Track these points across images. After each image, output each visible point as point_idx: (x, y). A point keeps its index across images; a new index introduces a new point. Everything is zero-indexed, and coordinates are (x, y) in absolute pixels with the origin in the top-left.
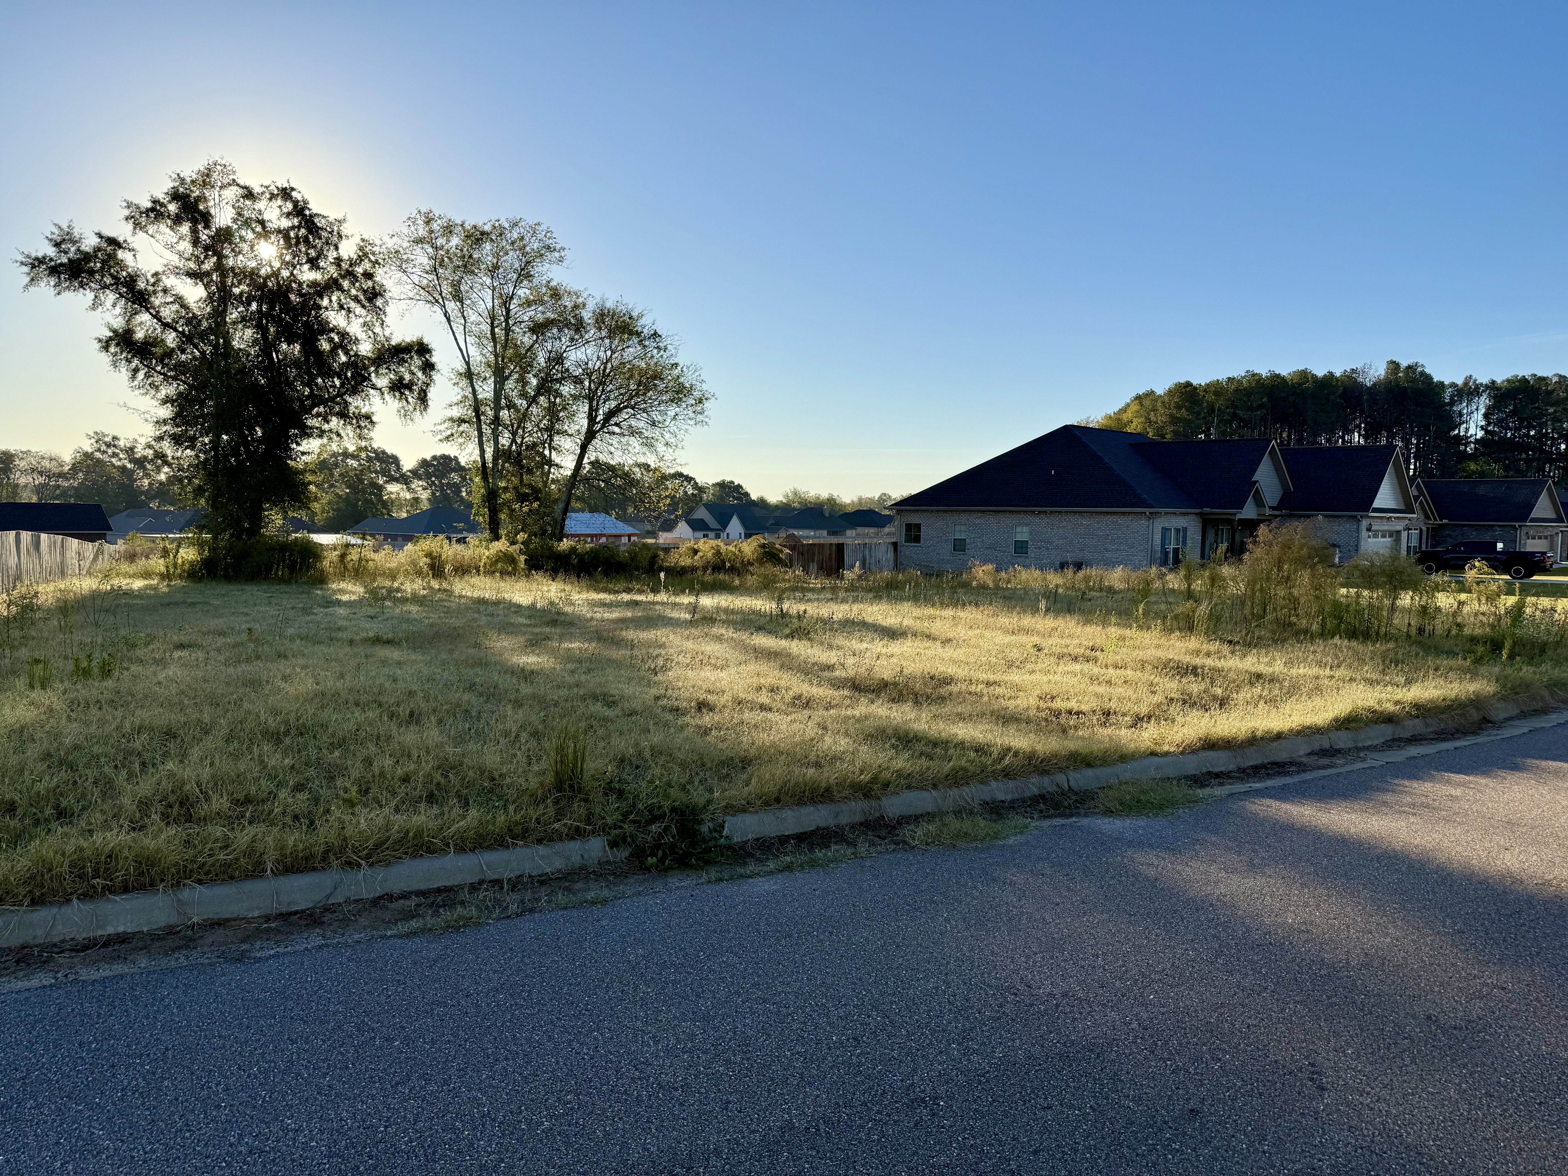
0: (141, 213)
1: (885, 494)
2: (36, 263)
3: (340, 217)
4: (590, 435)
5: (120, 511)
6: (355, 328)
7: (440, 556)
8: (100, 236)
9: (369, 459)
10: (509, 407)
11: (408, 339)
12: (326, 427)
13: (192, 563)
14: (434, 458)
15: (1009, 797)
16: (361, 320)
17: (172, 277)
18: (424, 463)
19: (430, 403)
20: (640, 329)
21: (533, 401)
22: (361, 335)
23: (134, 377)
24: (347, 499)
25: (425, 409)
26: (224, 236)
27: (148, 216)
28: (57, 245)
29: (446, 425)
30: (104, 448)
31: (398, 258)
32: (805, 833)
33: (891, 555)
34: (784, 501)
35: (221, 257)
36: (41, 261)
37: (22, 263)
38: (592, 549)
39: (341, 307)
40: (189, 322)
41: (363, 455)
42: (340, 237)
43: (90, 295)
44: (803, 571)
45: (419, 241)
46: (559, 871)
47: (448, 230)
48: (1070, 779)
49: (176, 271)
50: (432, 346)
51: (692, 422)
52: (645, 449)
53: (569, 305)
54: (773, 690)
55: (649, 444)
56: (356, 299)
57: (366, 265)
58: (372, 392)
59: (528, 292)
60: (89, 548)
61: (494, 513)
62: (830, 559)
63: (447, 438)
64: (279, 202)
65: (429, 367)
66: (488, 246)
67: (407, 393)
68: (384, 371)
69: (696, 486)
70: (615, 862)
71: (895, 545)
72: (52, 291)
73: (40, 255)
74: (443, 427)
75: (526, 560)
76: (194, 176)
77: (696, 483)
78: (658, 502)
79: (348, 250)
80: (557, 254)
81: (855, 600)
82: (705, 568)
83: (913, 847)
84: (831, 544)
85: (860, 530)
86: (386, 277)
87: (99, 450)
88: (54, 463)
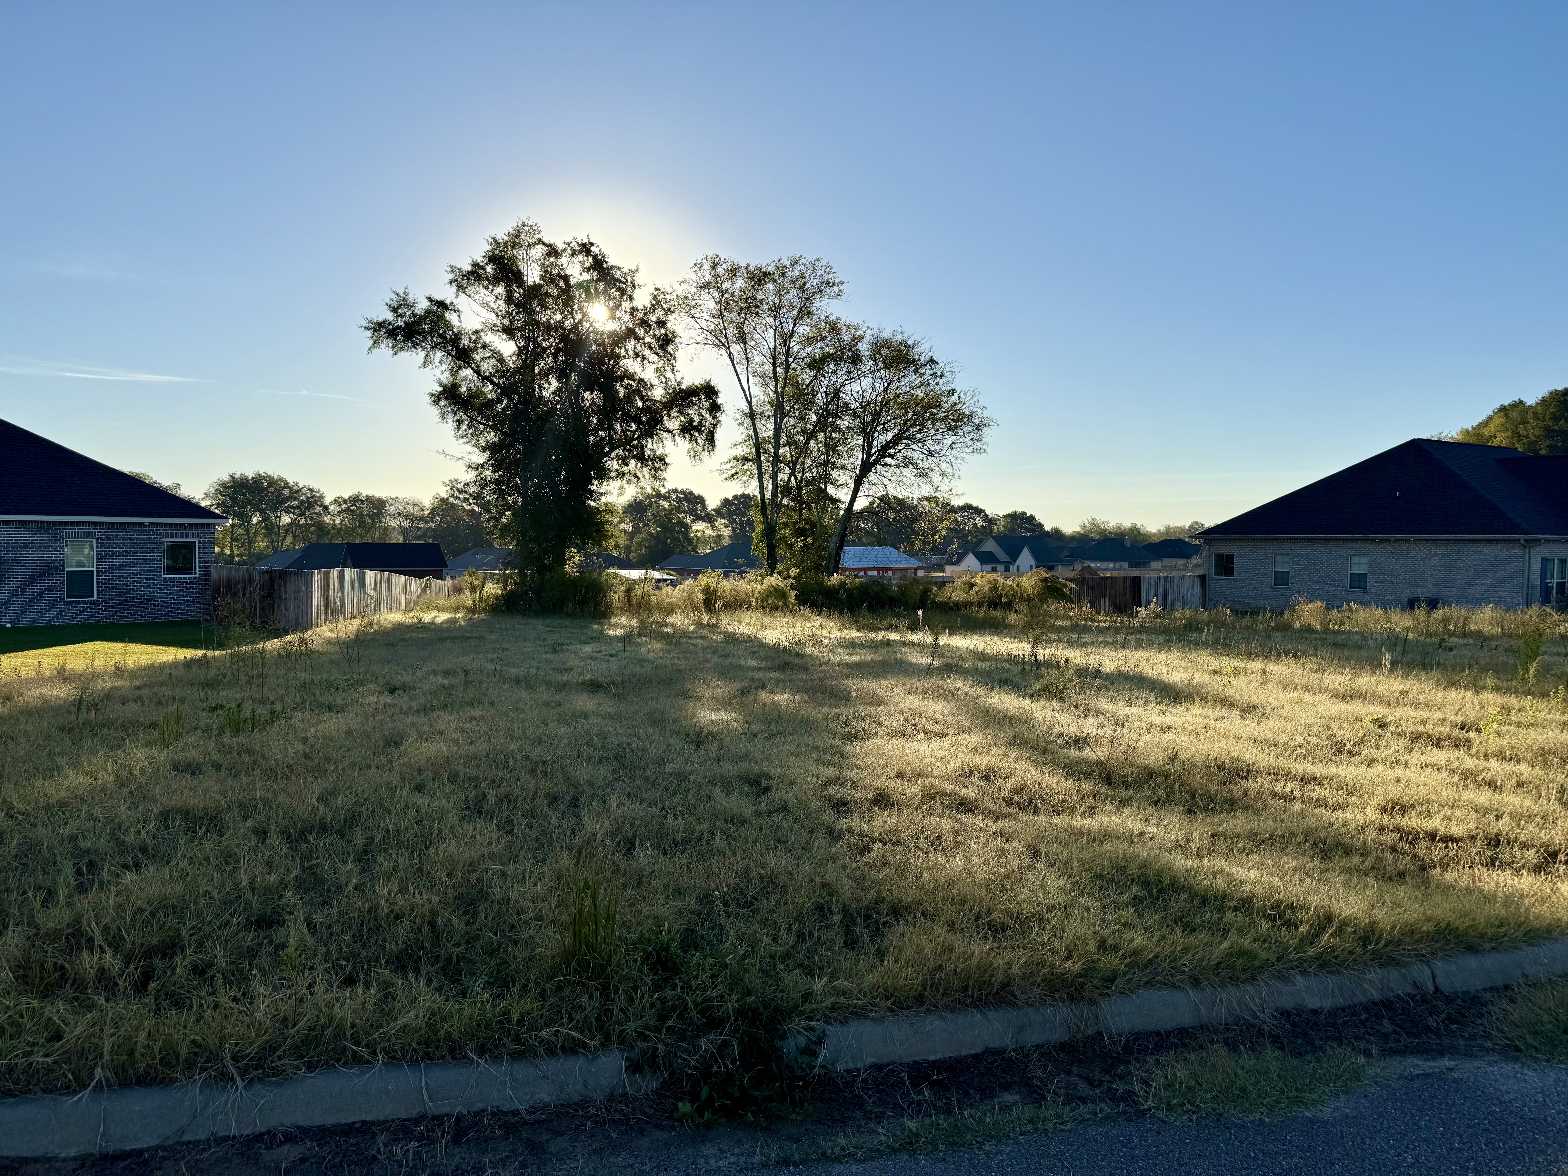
0: (463, 276)
1: (1197, 523)
2: (378, 327)
3: (633, 268)
4: (866, 467)
5: (468, 550)
6: (648, 374)
7: (717, 591)
8: (430, 299)
9: (679, 500)
10: (789, 444)
11: (697, 383)
12: (625, 469)
13: (497, 598)
14: (736, 497)
15: (1328, 1004)
16: (654, 366)
17: (489, 333)
18: (726, 502)
19: (717, 443)
20: (917, 358)
21: (811, 435)
22: (655, 381)
23: (458, 428)
24: (656, 538)
25: (713, 450)
26: (534, 292)
27: (468, 279)
28: (394, 310)
29: (731, 464)
30: (457, 494)
31: (688, 305)
32: (959, 1061)
33: (1197, 589)
34: (1082, 532)
35: (530, 312)
36: (381, 325)
37: (366, 328)
38: (861, 584)
39: (637, 355)
40: (503, 374)
41: (674, 496)
42: (634, 286)
43: (422, 354)
44: (1091, 607)
45: (705, 286)
46: (546, 1106)
47: (733, 273)
48: (1437, 973)
49: (492, 328)
50: (718, 387)
51: (968, 450)
52: (919, 480)
53: (848, 338)
54: (988, 776)
55: (923, 474)
56: (650, 347)
57: (659, 313)
58: (665, 434)
59: (808, 328)
60: (416, 584)
61: (772, 548)
62: (1125, 594)
63: (733, 476)
64: (580, 258)
65: (715, 408)
66: (770, 286)
67: (696, 434)
68: (676, 414)
69: (986, 518)
70: (636, 1099)
71: (1203, 578)
72: (390, 352)
73: (380, 320)
74: (728, 466)
75: (796, 595)
76: (507, 238)
77: (986, 515)
78: (933, 535)
79: (642, 299)
80: (836, 289)
81: (1138, 646)
82: (980, 605)
83: (1143, 1113)
84: (1125, 578)
85: (1167, 561)
86: (677, 323)
87: (453, 496)
88: (416, 508)
